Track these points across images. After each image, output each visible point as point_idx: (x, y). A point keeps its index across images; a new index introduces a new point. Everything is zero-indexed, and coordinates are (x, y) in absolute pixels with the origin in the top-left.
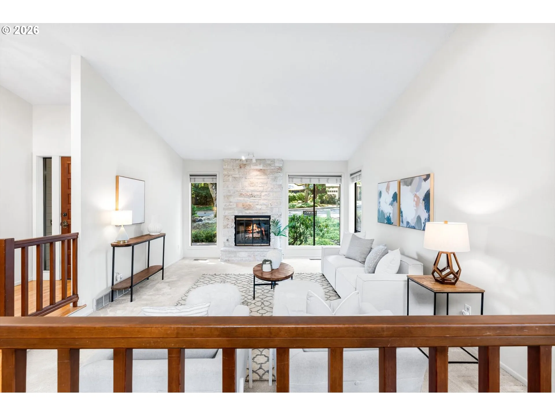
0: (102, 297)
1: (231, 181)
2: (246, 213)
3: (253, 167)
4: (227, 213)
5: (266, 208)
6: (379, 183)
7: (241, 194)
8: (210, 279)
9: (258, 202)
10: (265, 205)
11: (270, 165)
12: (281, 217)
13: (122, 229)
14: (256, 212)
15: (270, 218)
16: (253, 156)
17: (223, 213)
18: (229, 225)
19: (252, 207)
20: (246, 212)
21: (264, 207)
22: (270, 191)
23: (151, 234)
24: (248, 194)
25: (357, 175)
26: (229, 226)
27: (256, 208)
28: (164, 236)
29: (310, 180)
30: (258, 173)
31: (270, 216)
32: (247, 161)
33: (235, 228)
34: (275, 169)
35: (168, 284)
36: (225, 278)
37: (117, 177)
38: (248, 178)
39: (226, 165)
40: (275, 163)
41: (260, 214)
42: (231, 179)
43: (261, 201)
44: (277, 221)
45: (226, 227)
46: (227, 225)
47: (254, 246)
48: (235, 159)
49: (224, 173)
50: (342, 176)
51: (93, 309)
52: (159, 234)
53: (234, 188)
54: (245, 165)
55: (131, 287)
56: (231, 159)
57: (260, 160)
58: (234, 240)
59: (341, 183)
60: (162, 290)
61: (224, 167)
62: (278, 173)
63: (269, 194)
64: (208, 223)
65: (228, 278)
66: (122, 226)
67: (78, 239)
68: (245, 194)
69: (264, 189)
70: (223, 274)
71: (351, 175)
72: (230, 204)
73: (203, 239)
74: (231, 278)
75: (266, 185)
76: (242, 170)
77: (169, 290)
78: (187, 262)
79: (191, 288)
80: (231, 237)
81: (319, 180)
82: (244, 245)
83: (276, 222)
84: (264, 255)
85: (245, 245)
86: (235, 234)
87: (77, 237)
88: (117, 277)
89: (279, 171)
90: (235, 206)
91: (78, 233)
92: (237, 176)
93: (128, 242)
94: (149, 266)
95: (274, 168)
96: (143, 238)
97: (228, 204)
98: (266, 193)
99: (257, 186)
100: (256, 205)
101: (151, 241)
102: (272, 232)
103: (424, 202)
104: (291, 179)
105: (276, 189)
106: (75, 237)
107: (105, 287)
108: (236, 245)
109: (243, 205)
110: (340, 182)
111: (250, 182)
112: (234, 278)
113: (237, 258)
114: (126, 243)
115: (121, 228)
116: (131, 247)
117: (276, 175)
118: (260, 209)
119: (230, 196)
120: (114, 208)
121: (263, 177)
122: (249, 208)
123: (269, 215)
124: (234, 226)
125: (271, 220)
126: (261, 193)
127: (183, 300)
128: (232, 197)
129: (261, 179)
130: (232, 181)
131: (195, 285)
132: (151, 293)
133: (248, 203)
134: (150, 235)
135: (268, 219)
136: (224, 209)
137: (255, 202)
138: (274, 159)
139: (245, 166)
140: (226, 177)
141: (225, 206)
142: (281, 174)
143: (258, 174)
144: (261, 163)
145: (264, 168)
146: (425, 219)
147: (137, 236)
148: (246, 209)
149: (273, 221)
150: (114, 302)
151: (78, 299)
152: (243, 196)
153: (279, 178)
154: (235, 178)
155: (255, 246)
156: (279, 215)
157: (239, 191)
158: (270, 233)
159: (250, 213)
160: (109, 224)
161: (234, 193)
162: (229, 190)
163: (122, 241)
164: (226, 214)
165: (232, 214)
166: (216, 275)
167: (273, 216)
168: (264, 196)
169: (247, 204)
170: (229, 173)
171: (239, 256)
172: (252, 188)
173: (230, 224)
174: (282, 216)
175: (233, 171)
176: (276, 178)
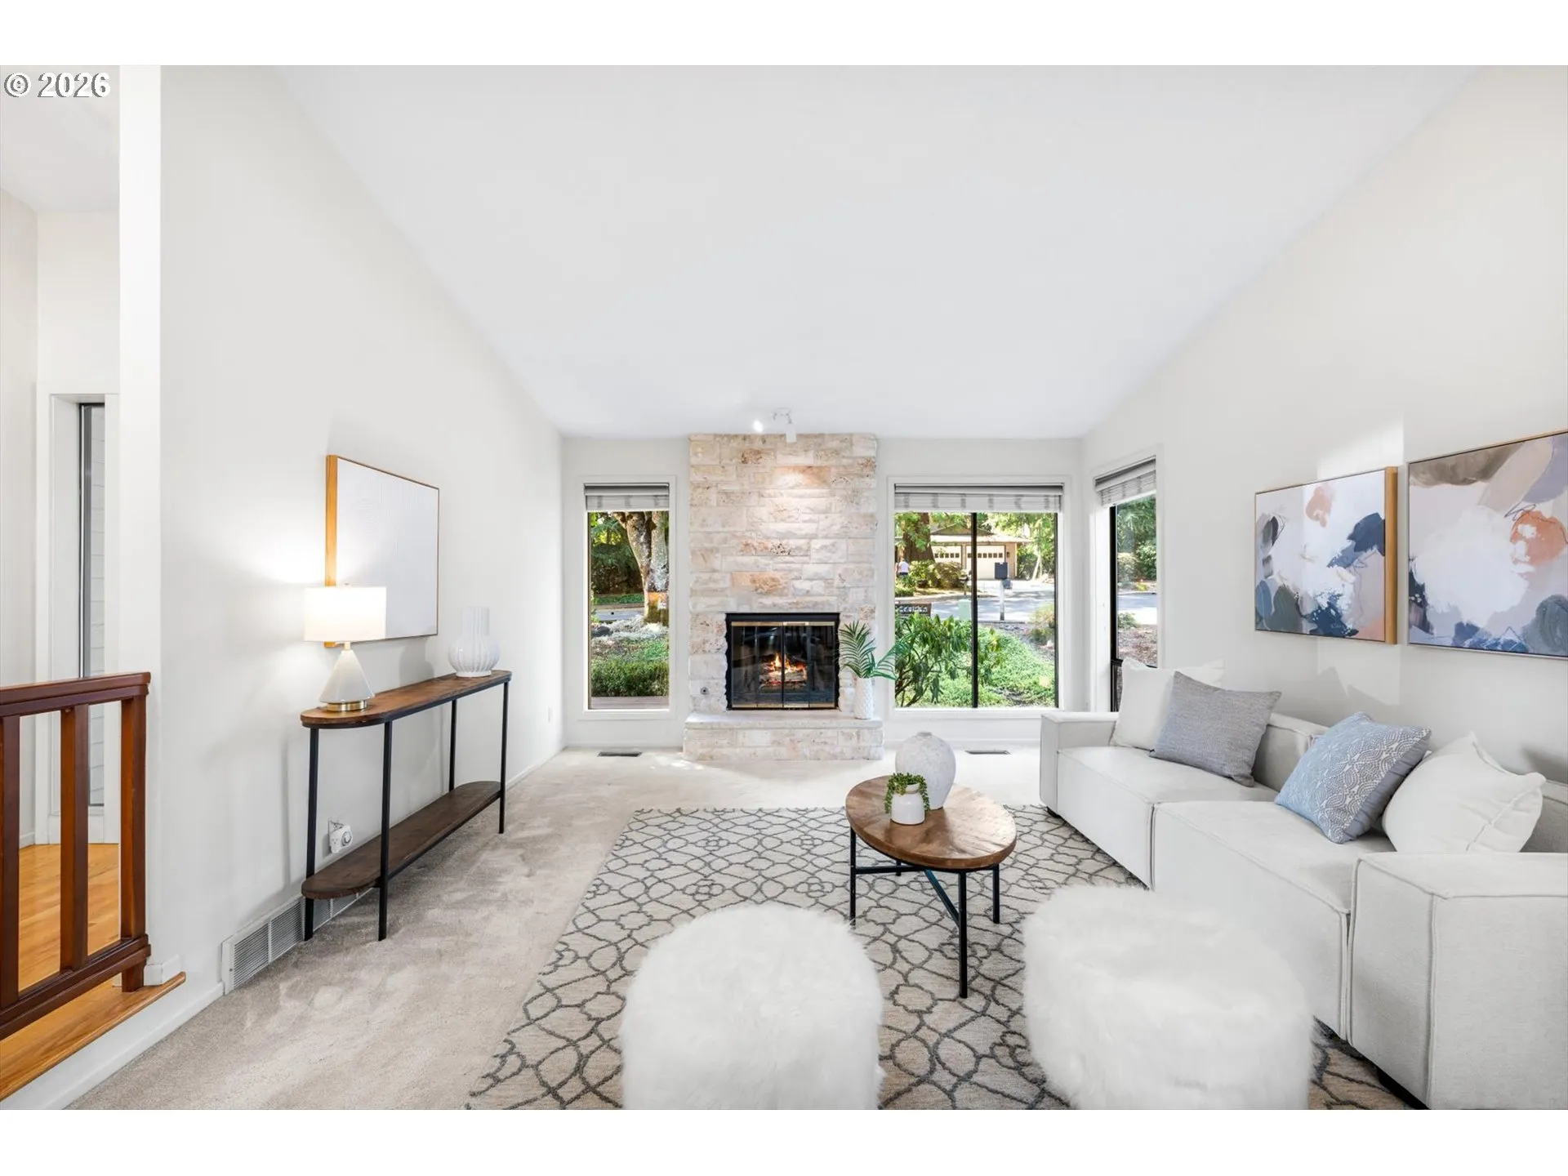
0: (265, 929)
1: (715, 504)
2: (764, 606)
3: (783, 459)
4: (703, 604)
5: (826, 587)
6: (1257, 494)
7: (747, 545)
8: (665, 829)
9: (800, 571)
10: (821, 579)
11: (836, 452)
12: (873, 618)
13: (348, 655)
14: (794, 603)
15: (837, 622)
16: (787, 422)
17: (690, 604)
18: (707, 645)
19: (780, 585)
20: (760, 600)
21: (818, 587)
22: (837, 536)
23: (460, 674)
24: (770, 546)
25: (1126, 479)
26: (707, 647)
27: (795, 589)
28: (505, 680)
29: (962, 500)
30: (799, 478)
31: (838, 614)
32: (764, 442)
33: (728, 653)
34: (851, 466)
35: (520, 851)
36: (717, 826)
37: (331, 462)
38: (770, 496)
39: (700, 455)
40: (852, 445)
41: (809, 607)
42: (713, 496)
43: (811, 565)
44: (863, 629)
45: (698, 649)
46: (704, 643)
47: (787, 709)
48: (727, 436)
49: (691, 479)
50: (1066, 488)
51: (221, 984)
52: (489, 673)
53: (723, 526)
54: (759, 452)
55: (381, 882)
56: (716, 436)
57: (807, 436)
58: (725, 690)
59: (1060, 507)
60: (500, 880)
61: (694, 461)
62: (862, 477)
63: (833, 545)
64: (628, 640)
65: (724, 826)
66: (347, 645)
67: (148, 698)
68: (760, 543)
69: (817, 529)
70: (705, 810)
71: (1100, 481)
72: (710, 578)
73: (618, 686)
74: (736, 825)
75: (826, 517)
76: (750, 468)
77: (524, 882)
78: (576, 760)
79: (605, 870)
80: (716, 681)
81: (991, 501)
82: (755, 706)
83: (857, 633)
84: (823, 740)
85: (761, 705)
86: (727, 672)
87: (144, 692)
88: (332, 837)
89: (866, 471)
90: (727, 583)
91: (147, 677)
92: (735, 488)
93: (369, 707)
94: (456, 785)
95: (850, 461)
96: (429, 688)
97: (705, 576)
98: (828, 542)
99: (797, 519)
100: (793, 579)
101: (459, 701)
102: (847, 665)
104: (902, 498)
105: (856, 528)
106: (135, 692)
107: (278, 884)
108: (729, 707)
109: (754, 581)
110: (1058, 505)
111: (776, 506)
112: (748, 825)
113: (738, 751)
114: (363, 713)
115: (343, 652)
116: (382, 726)
117: (857, 483)
118: (808, 591)
119: (712, 550)
120: (322, 578)
121: (817, 491)
122: (773, 588)
123: (835, 611)
124: (726, 645)
125: (842, 626)
126: (808, 543)
127: (579, 930)
128: (717, 555)
129: (810, 496)
130: (718, 505)
131: (618, 857)
132: (459, 896)
133: (771, 574)
134: (458, 678)
135: (832, 624)
136: (693, 592)
137: (790, 571)
138: (851, 435)
139: (758, 456)
140: (700, 490)
141: (697, 582)
142: (873, 483)
143: (800, 482)
144: (810, 446)
145: (819, 463)
147: (409, 684)
148: (761, 593)
149: (847, 629)
150: (315, 940)
151: (149, 954)
152: (754, 553)
153: (865, 494)
154: (725, 493)
155: (791, 709)
156: (866, 610)
157: (738, 534)
158: (837, 669)
159: (774, 605)
160: (298, 639)
161: (725, 541)
162: (709, 533)
163: (346, 703)
164: (700, 608)
165: (720, 609)
166: (682, 815)
167: (849, 614)
168: (818, 551)
169: (766, 576)
170: (708, 478)
171: (743, 743)
172: (781, 527)
173: (712, 640)
174: (876, 614)
175: (720, 472)
176: (856, 492)
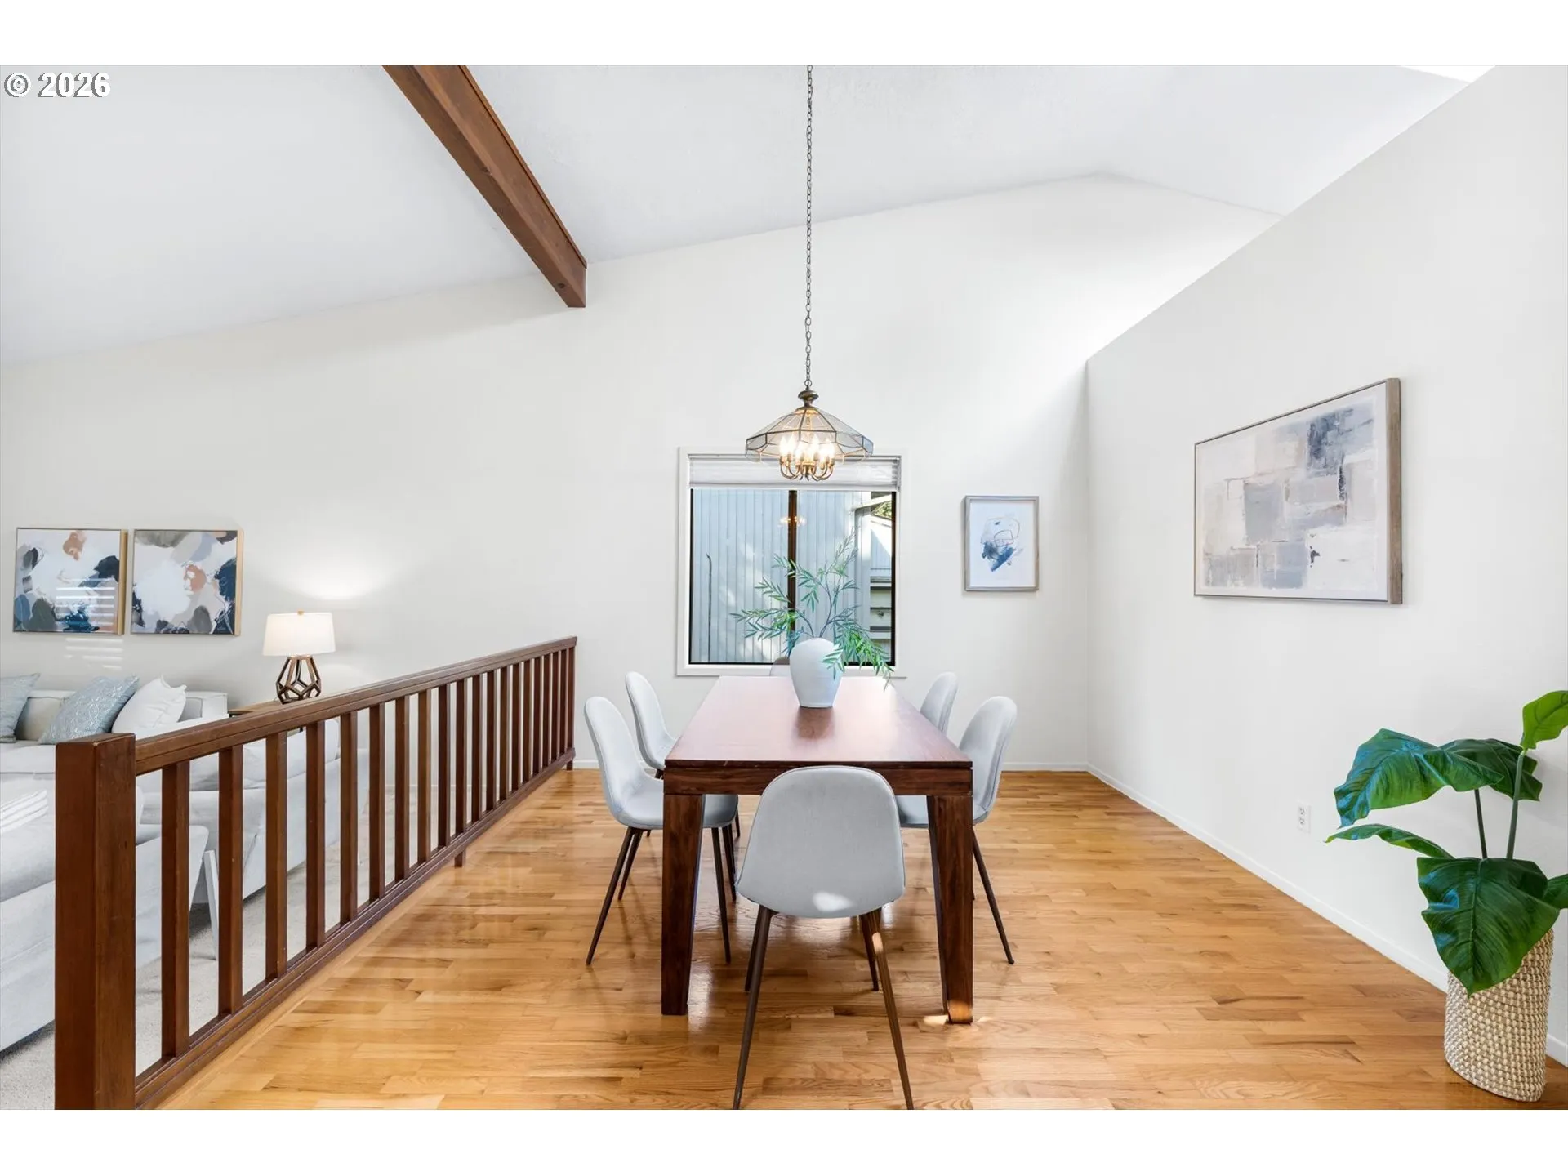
103: (218, 581)
146: (222, 613)
